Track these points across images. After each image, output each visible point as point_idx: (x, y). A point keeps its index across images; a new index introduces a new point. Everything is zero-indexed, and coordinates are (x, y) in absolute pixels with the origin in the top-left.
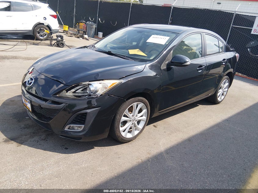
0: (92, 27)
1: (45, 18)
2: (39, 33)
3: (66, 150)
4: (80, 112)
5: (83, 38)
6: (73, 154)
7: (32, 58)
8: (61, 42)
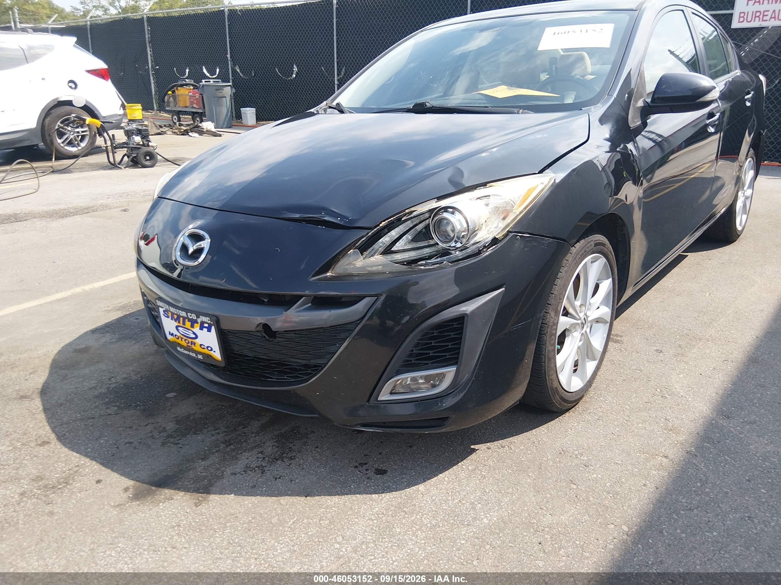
0: (220, 95)
1: (73, 85)
2: (61, 134)
3: (385, 477)
4: (435, 319)
5: (201, 132)
6: (421, 487)
7: (72, 210)
8: (145, 149)
